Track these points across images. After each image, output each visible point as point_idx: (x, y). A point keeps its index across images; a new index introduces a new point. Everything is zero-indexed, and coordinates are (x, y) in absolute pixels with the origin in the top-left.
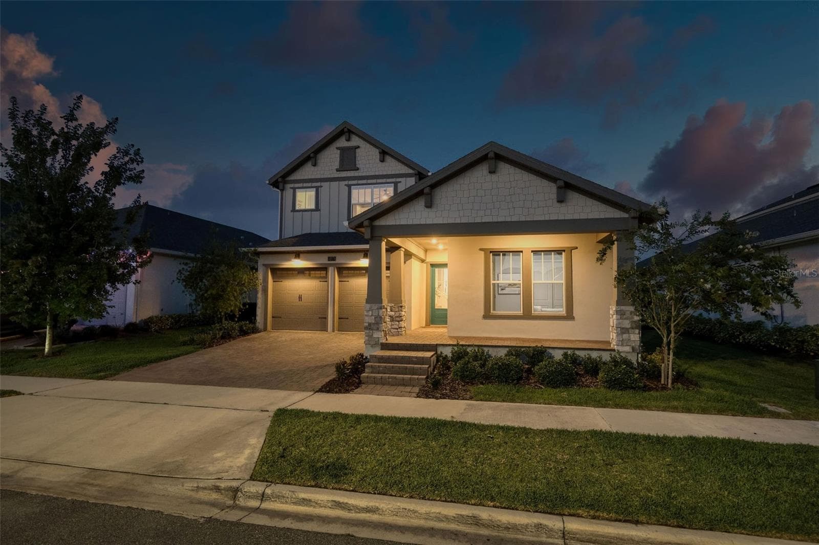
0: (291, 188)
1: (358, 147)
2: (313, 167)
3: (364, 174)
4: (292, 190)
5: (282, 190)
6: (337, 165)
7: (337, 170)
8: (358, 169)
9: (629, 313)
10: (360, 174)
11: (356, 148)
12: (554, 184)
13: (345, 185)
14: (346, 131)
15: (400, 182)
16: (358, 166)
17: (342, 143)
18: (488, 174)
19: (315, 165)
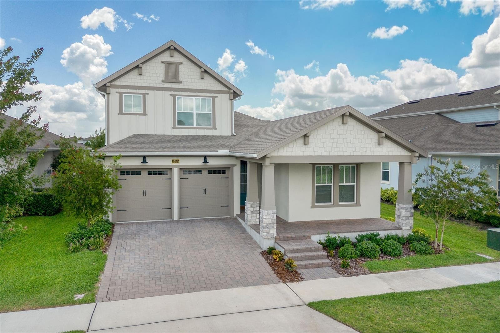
0: (117, 92)
1: (181, 64)
2: (139, 77)
3: (187, 87)
4: (118, 95)
5: (108, 94)
6: (162, 77)
7: (163, 82)
8: (181, 83)
9: (409, 208)
10: (183, 87)
11: (179, 64)
12: (377, 134)
13: (170, 95)
14: (172, 49)
15: (217, 97)
16: (181, 80)
17: (166, 57)
18: (342, 124)
19: (140, 75)
